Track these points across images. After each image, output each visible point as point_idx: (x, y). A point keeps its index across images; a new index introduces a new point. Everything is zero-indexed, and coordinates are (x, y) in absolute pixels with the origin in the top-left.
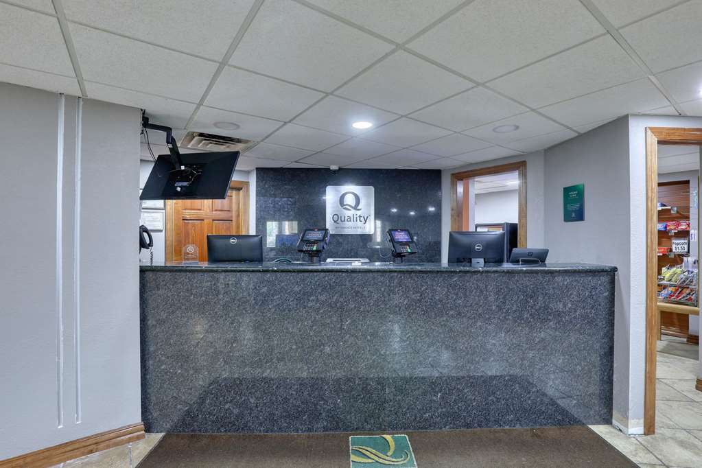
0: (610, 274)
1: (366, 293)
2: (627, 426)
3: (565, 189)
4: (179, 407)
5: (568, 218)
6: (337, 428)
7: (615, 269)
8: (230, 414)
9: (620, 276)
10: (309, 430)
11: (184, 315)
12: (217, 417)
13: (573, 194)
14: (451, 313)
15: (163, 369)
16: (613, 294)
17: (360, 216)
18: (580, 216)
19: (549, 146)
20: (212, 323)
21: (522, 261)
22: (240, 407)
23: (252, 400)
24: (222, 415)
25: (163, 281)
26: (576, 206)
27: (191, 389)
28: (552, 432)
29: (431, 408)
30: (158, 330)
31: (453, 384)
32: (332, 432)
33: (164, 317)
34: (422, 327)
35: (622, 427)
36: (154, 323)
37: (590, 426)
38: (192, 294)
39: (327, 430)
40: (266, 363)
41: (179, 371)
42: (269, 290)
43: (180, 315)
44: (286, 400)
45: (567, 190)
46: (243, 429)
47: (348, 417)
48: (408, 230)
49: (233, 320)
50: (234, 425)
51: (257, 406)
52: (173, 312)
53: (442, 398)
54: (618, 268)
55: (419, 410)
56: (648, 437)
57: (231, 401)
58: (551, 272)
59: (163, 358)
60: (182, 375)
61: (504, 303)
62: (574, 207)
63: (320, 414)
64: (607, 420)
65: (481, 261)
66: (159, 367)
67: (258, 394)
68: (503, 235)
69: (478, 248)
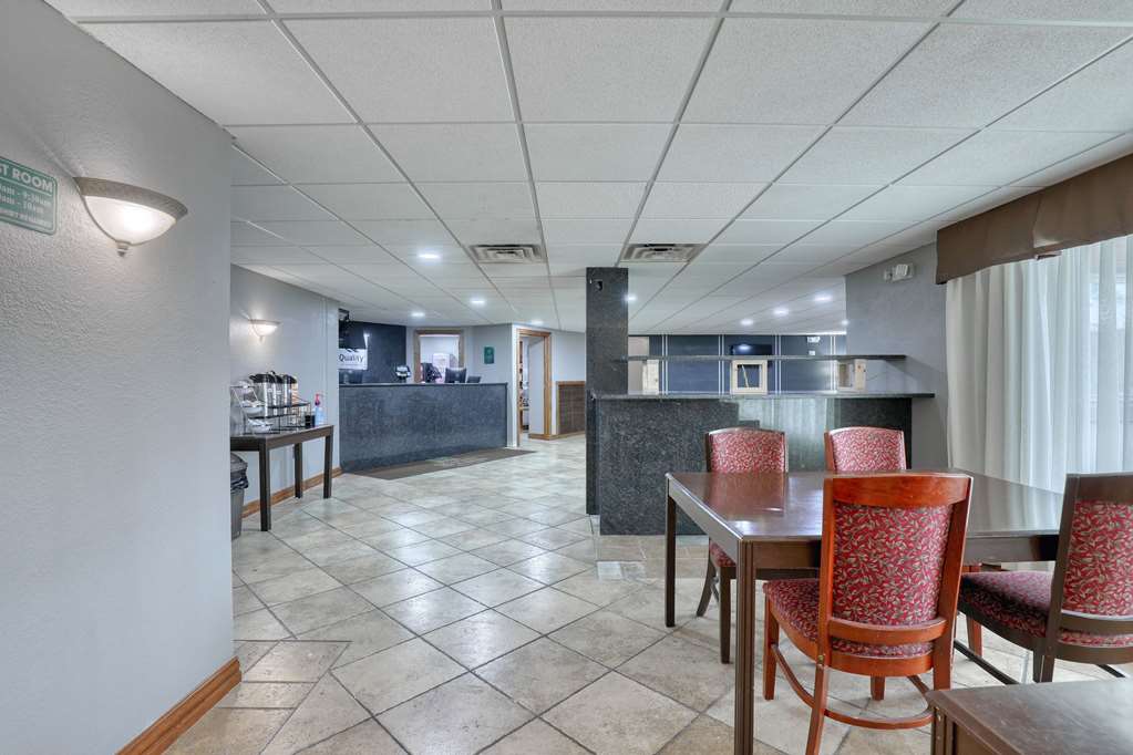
0: (506, 385)
5: (486, 362)
9: (507, 387)
13: (489, 351)
16: (506, 394)
18: (492, 362)
21: (472, 381)
45: (486, 349)
54: (508, 382)
58: (482, 385)
62: (489, 357)
63: (413, 453)
65: (459, 381)
68: (465, 370)
69: (457, 376)
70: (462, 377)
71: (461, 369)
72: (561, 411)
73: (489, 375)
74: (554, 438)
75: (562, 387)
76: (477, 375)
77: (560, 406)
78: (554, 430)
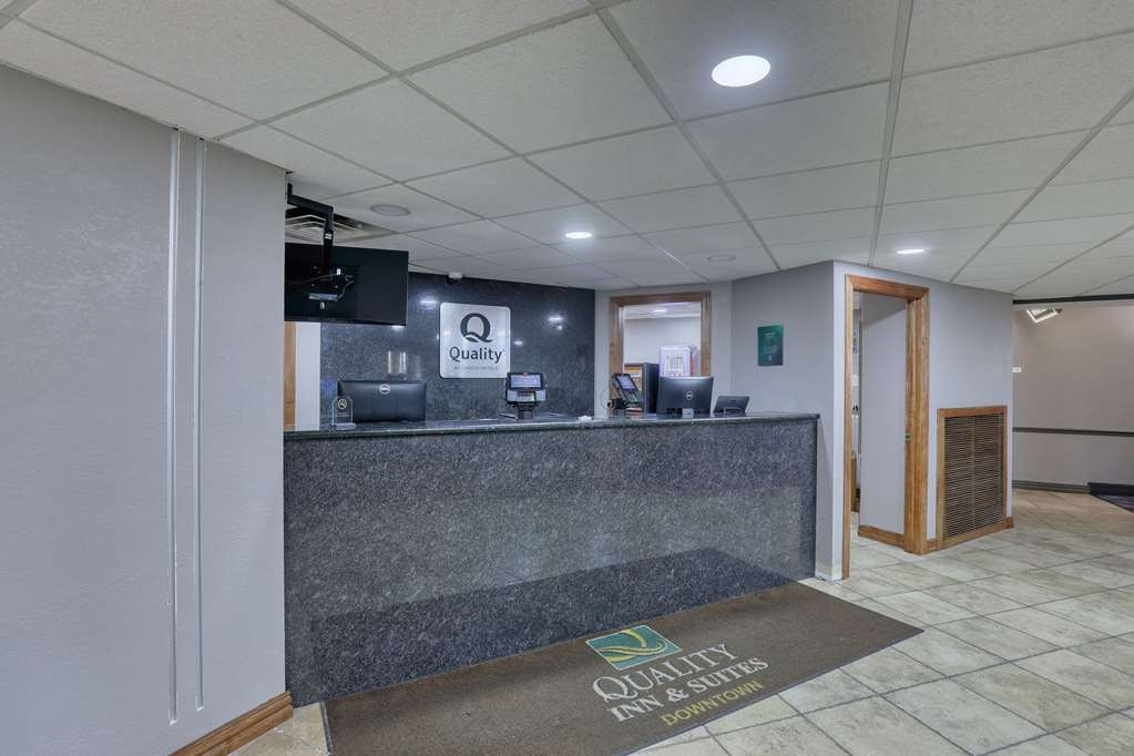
0: (814, 420)
1: (598, 455)
2: (830, 574)
3: (760, 329)
4: (344, 654)
5: (763, 362)
6: (566, 636)
7: (818, 416)
8: (425, 648)
9: (823, 422)
10: (532, 647)
11: (353, 506)
12: (405, 658)
13: (769, 336)
14: (684, 472)
15: (317, 599)
16: (815, 443)
17: (490, 351)
18: (778, 360)
19: (737, 277)
20: (398, 514)
21: (727, 410)
22: (440, 634)
23: (458, 621)
24: (413, 652)
25: (317, 455)
26: (774, 349)
27: (364, 622)
28: (774, 592)
29: (665, 588)
30: (307, 536)
31: (686, 557)
32: (561, 643)
33: (320, 514)
34: (657, 492)
35: (824, 576)
36: (302, 525)
37: (802, 582)
38: (366, 473)
39: (554, 642)
40: (476, 564)
41: (345, 598)
42: (482, 459)
43: (347, 508)
44: (502, 612)
45: (762, 331)
46: (444, 665)
47: (579, 619)
48: (628, 375)
49: (430, 507)
50: (431, 663)
51: (463, 629)
52: (335, 504)
53: (675, 574)
54: (821, 413)
55: (653, 594)
56: (846, 581)
57: (427, 628)
58: (756, 422)
59: (317, 581)
60: (350, 602)
61: (731, 457)
62: (771, 350)
63: (546, 621)
64: (812, 575)
65: (691, 411)
66: (308, 596)
67: (466, 610)
68: (711, 381)
69: (689, 396)
70: (701, 399)
71: (699, 379)
72: (948, 480)
73: (770, 396)
74: (933, 546)
75: (955, 423)
76: (740, 394)
77: (947, 467)
78: (932, 526)
